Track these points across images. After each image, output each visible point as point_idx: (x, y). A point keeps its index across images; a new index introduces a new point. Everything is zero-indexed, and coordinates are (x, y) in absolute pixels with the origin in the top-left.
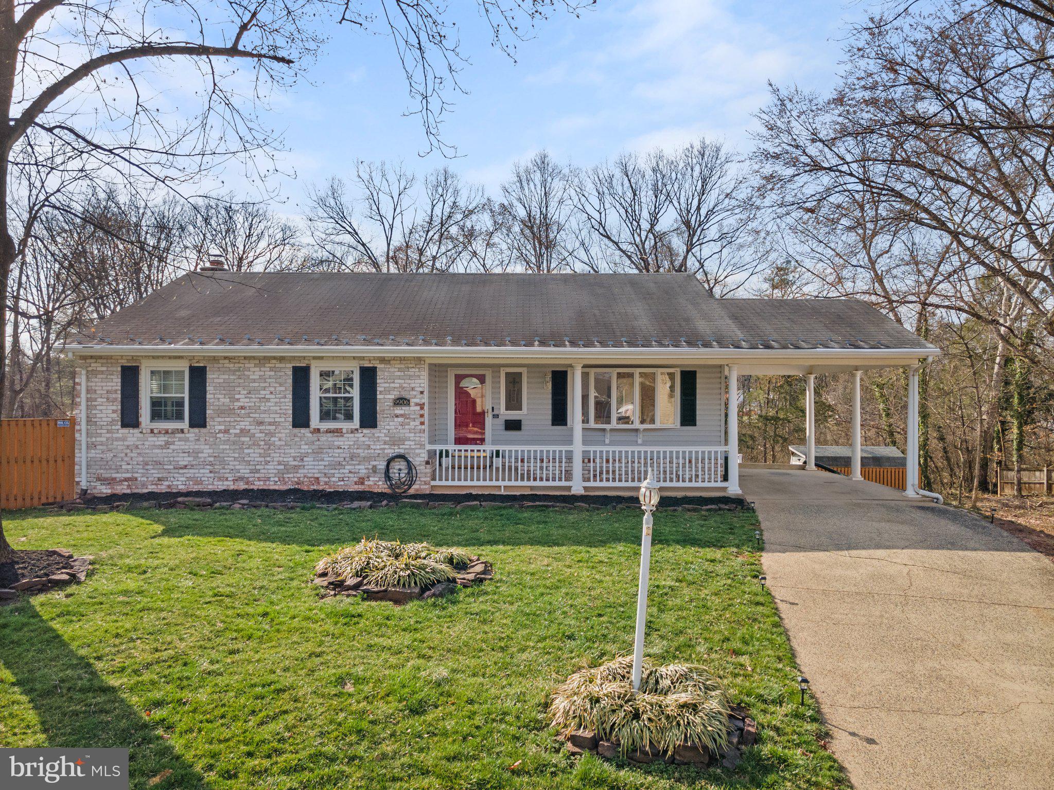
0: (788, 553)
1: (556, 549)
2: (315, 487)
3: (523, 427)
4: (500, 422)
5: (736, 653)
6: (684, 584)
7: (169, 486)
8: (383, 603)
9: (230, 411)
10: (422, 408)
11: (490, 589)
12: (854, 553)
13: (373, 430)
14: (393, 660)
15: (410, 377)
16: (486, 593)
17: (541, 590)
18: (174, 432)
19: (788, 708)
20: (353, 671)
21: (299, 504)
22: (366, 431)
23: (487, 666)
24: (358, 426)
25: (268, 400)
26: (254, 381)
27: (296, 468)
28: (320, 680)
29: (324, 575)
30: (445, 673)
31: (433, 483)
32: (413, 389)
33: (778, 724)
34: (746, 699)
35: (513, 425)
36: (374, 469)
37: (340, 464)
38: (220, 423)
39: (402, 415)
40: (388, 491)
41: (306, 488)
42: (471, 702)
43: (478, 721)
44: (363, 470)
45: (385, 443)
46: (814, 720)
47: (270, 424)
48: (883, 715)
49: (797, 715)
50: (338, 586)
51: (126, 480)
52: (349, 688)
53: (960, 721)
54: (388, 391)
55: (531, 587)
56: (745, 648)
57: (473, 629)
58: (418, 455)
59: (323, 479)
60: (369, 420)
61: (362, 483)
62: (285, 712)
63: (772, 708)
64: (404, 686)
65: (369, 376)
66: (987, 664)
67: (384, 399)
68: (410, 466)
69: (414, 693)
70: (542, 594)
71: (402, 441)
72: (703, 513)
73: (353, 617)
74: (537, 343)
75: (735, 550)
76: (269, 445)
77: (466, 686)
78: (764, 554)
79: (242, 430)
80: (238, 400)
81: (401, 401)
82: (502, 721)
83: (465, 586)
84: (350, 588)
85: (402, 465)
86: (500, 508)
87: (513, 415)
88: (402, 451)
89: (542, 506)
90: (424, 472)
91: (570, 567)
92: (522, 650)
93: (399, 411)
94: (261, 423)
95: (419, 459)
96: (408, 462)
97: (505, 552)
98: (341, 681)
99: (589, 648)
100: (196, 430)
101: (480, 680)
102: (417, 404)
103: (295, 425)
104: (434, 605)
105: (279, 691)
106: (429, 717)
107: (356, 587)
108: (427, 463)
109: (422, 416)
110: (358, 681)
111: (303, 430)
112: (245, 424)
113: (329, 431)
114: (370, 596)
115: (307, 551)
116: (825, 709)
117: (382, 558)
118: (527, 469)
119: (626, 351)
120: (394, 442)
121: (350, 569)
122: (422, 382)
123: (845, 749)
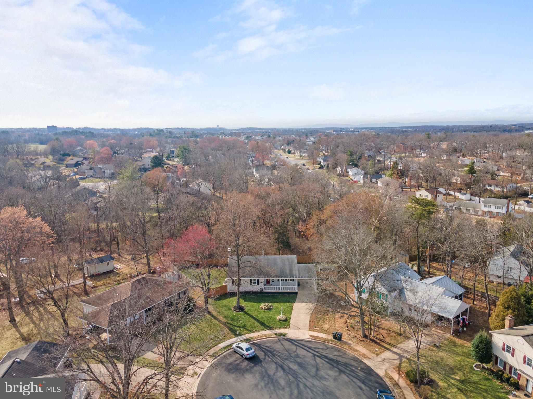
1: (278, 303)
5: (288, 314)
8: (266, 310)
11: (273, 309)
12: (302, 303)
14: (268, 315)
15: (262, 280)
19: (289, 318)
23: (273, 315)
25: (248, 283)
26: (246, 280)
27: (251, 289)
28: (265, 316)
29: (261, 307)
30: (271, 316)
37: (255, 289)
38: (242, 285)
39: (261, 284)
40: (260, 292)
41: (251, 291)
43: (273, 319)
44: (258, 289)
47: (248, 285)
52: (267, 317)
55: (276, 308)
59: (253, 290)
60: (258, 284)
61: (258, 291)
65: (258, 280)
67: (260, 282)
72: (293, 295)
73: (265, 312)
74: (276, 277)
76: (248, 287)
77: (273, 317)
78: (294, 303)
80: (244, 282)
81: (261, 282)
83: (271, 309)
85: (261, 289)
86: (272, 295)
89: (277, 295)
90: (264, 289)
91: (279, 306)
92: (275, 314)
95: (263, 288)
97: (274, 304)
99: (279, 314)
102: (263, 283)
103: (250, 285)
104: (270, 311)
107: (264, 309)
112: (245, 285)
113: (254, 285)
116: (291, 318)
117: (265, 306)
118: (275, 288)
119: (288, 278)
120: (261, 286)
121: (263, 307)
122: (264, 280)
123: (291, 320)
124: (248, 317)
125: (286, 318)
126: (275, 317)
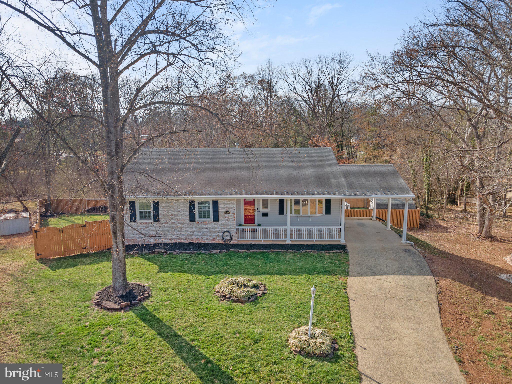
0: (356, 277)
1: (284, 276)
2: (198, 242)
3: (268, 215)
4: (260, 214)
5: (336, 321)
6: (323, 293)
7: (148, 242)
8: (238, 304)
9: (167, 216)
10: (234, 215)
11: (267, 297)
12: (376, 277)
13: (218, 222)
14: (247, 326)
15: (230, 204)
16: (266, 299)
17: (282, 297)
18: (149, 223)
19: (346, 340)
20: (237, 329)
21: (196, 252)
22: (215, 222)
23: (271, 328)
24: (212, 221)
25: (181, 212)
26: (176, 206)
27: (191, 235)
28: (230, 333)
29: (218, 292)
30: (261, 330)
31: (238, 239)
32: (231, 208)
33: (343, 344)
34: (337, 337)
35: (265, 215)
36: (218, 236)
37: (206, 234)
38: (164, 220)
39: (227, 217)
40: (223, 243)
41: (195, 242)
42: (269, 339)
43: (271, 345)
44: (214, 236)
45: (222, 227)
46: (352, 343)
47: (182, 220)
48: (369, 341)
49: (349, 342)
50: (224, 297)
51: (133, 240)
52: (238, 335)
53: (388, 342)
54: (222, 209)
55: (279, 296)
56: (338, 319)
57: (265, 313)
58: (233, 231)
59: (200, 239)
60: (216, 219)
61: (214, 240)
62: (225, 343)
63: (342, 340)
64: (251, 335)
65: (216, 203)
66: (401, 323)
67: (221, 212)
68: (230, 234)
69: (254, 337)
70: (282, 299)
71: (228, 226)
72: (332, 254)
73: (231, 310)
74: (275, 193)
75: (340, 276)
76: (182, 228)
77: (267, 334)
78: (348, 278)
79: (172, 223)
80: (170, 212)
81: (227, 212)
82: (277, 345)
83: (260, 297)
84: (227, 298)
85: (227, 234)
86: (263, 252)
87: (265, 211)
88: (228, 229)
89: (277, 252)
90: (235, 236)
91: (289, 285)
92: (279, 321)
93: (226, 216)
94: (178, 220)
95: (234, 232)
96: (230, 233)
97: (269, 279)
98: (235, 333)
99: (297, 320)
100: (156, 223)
101: (270, 332)
102: (232, 213)
103: (190, 221)
104: (253, 304)
105: (222, 337)
106: (260, 344)
107: (230, 298)
108: (237, 233)
109: (234, 217)
110: (240, 333)
111: (193, 222)
112: (173, 221)
113: (202, 223)
114: (234, 301)
115: (208, 278)
116: (356, 339)
117: (235, 288)
118: (271, 234)
119: (306, 197)
120: (225, 226)
121: (226, 291)
122: (234, 206)
123: (358, 351)
124: (151, 333)
125: (334, 341)
126: (277, 337)
